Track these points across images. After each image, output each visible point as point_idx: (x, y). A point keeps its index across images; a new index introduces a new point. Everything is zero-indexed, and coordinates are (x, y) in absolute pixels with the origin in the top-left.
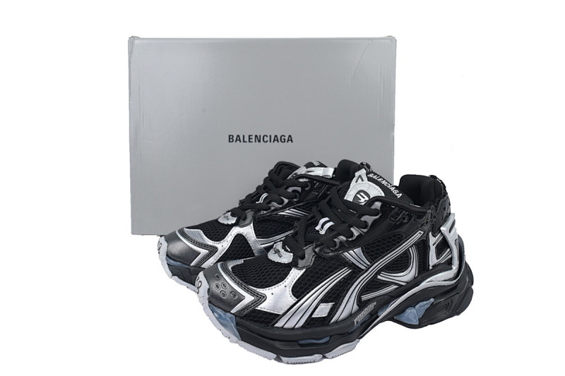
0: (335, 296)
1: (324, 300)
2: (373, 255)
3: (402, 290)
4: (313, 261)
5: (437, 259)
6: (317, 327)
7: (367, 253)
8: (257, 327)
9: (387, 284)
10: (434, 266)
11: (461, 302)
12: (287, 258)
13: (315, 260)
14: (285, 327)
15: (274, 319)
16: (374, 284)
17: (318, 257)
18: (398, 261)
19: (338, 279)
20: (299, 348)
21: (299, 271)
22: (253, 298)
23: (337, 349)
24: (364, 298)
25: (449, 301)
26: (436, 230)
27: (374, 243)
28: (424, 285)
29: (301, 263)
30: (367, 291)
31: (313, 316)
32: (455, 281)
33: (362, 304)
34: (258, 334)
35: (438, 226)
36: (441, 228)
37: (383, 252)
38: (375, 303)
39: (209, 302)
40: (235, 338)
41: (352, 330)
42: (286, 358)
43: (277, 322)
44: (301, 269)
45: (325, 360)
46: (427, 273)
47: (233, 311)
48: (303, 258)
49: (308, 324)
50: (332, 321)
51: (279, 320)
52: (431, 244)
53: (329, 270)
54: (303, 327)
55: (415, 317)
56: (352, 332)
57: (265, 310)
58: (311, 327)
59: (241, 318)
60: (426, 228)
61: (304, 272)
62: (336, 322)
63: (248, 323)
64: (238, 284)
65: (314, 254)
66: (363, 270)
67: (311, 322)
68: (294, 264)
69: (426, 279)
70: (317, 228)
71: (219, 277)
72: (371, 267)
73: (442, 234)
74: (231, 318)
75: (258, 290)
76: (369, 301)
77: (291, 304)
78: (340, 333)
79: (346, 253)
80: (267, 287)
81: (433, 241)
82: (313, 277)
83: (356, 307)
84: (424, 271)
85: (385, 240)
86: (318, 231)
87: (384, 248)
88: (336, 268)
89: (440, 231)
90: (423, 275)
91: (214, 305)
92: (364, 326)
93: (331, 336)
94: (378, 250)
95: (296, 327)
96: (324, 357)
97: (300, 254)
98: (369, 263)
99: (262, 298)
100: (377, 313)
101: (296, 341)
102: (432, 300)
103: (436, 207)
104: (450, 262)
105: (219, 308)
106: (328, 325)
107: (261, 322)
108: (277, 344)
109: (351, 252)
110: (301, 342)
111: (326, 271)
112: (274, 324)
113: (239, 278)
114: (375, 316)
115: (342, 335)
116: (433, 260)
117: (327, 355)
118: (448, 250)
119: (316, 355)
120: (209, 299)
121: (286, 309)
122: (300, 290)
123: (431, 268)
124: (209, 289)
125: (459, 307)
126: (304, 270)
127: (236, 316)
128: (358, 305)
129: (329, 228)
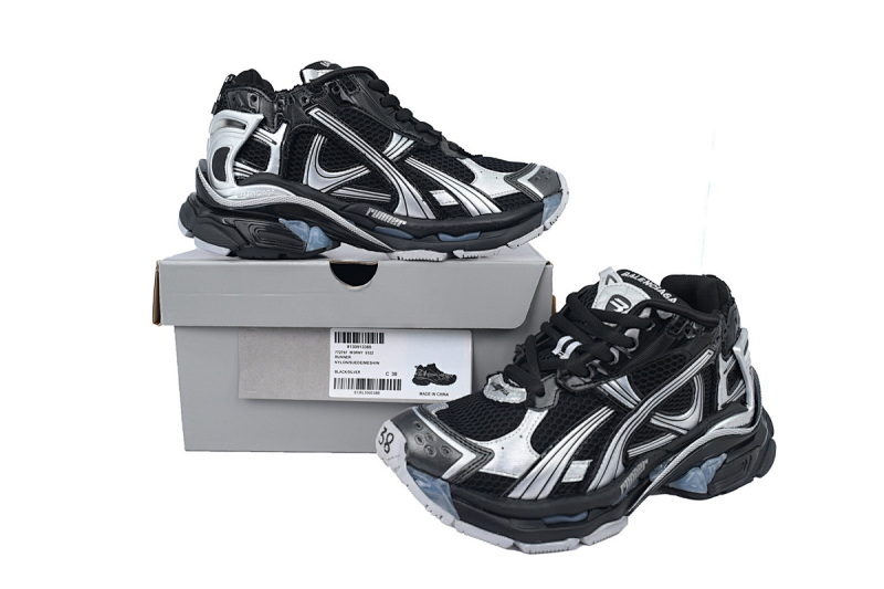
0: (592, 450)
1: (578, 456)
2: (644, 387)
3: (683, 440)
4: (557, 399)
5: (729, 394)
6: (569, 496)
7: (636, 383)
8: (484, 499)
9: (661, 432)
10: (724, 406)
11: (763, 459)
12: (516, 395)
13: (560, 398)
14: (524, 497)
15: (508, 485)
16: (645, 432)
17: (565, 392)
18: (678, 396)
19: (596, 425)
20: (544, 529)
21: (538, 414)
22: (473, 456)
23: (600, 529)
24: (633, 452)
25: (748, 457)
26: (727, 351)
27: (646, 369)
28: (713, 432)
29: (539, 401)
30: (636, 442)
31: (564, 481)
32: (753, 428)
33: (629, 463)
34: (484, 510)
35: (730, 345)
36: (735, 349)
37: (660, 382)
38: (646, 461)
39: (408, 464)
40: (451, 518)
41: (617, 502)
42: (527, 545)
43: (512, 490)
44: (541, 410)
45: (583, 547)
46: (716, 416)
47: (446, 475)
48: (542, 394)
49: (557, 492)
50: (591, 487)
51: (515, 486)
52: (721, 371)
53: (582, 411)
54: (550, 497)
55: (702, 483)
56: (617, 506)
57: (494, 472)
58: (561, 497)
59: (459, 485)
60: (717, 345)
61: (547, 415)
62: (595, 490)
63: (468, 493)
64: (450, 435)
65: (557, 388)
66: (631, 409)
67: (562, 489)
68: (530, 404)
69: (714, 424)
70: (555, 352)
71: (420, 425)
72: (642, 405)
73: (735, 357)
74: (443, 486)
75: (479, 443)
76: (638, 458)
77: (532, 462)
78: (602, 505)
79: (605, 385)
80: (492, 439)
81: (724, 366)
82: (559, 421)
83: (621, 468)
84: (712, 413)
85: (661, 363)
86: (557, 356)
87: (660, 376)
88: (591, 409)
89: (733, 352)
90: (710, 419)
91: (415, 467)
92: (632, 495)
93: (589, 511)
94: (652, 378)
95: (541, 496)
96: (581, 543)
97: (537, 388)
98: (639, 400)
99: (487, 455)
100: (648, 476)
101: (539, 519)
102: (724, 456)
103: (726, 317)
104: (743, 401)
105: (424, 471)
106: (584, 494)
107: (488, 492)
108: (515, 524)
109: (613, 383)
110: (549, 520)
111: (577, 412)
112: (509, 493)
113: (450, 426)
114: (646, 481)
115: (604, 508)
116: (723, 397)
117: (586, 539)
118: (741, 382)
119: (570, 540)
120: (407, 459)
121: (525, 470)
122: (543, 441)
123: (719, 408)
124: (406, 444)
125: (760, 467)
126: (546, 412)
127: (450, 483)
128: (624, 464)
129: (575, 350)
